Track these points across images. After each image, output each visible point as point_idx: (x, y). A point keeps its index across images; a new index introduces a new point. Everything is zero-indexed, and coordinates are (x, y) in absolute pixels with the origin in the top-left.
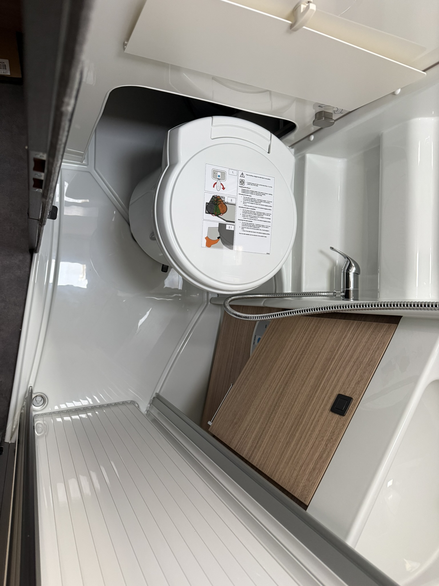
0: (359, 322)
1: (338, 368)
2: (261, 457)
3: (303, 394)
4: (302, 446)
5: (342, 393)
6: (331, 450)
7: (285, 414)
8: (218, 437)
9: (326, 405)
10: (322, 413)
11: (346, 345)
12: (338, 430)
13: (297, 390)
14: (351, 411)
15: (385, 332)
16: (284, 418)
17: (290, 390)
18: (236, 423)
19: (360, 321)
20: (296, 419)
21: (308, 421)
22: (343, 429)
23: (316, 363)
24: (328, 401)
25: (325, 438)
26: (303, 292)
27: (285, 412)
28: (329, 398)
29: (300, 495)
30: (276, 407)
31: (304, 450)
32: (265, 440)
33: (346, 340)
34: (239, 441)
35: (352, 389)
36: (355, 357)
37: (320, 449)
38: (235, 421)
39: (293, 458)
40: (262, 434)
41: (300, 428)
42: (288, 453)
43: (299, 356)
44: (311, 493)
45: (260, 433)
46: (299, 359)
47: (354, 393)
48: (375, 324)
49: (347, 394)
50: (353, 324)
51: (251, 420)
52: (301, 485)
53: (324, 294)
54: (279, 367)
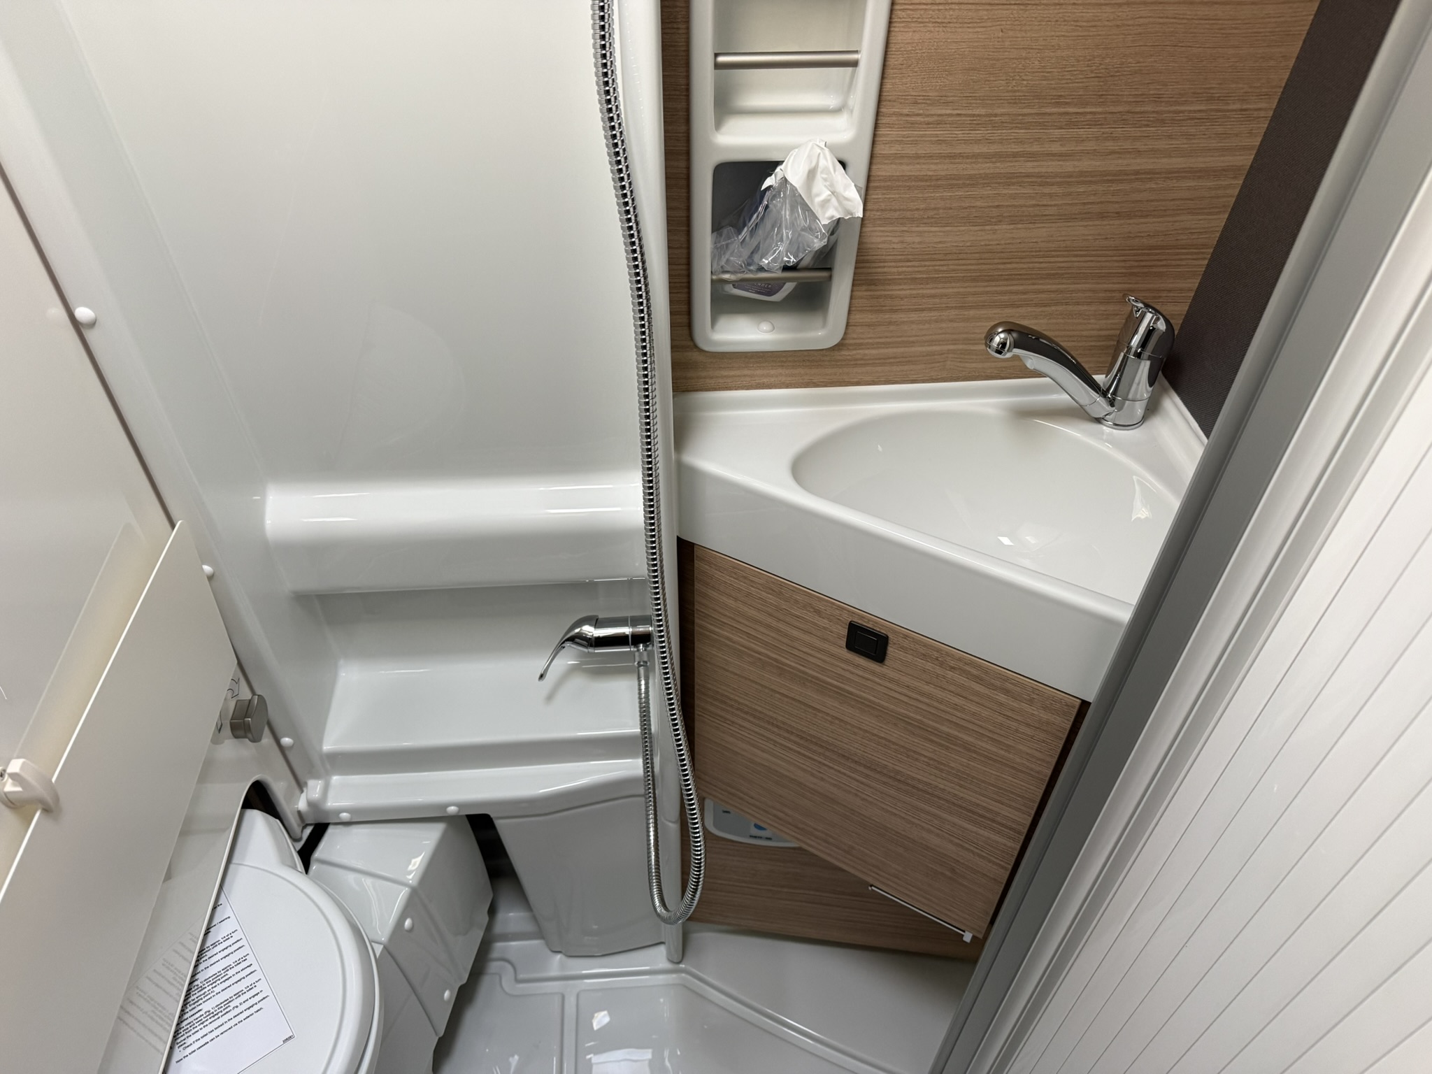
0: (695, 615)
1: (796, 652)
2: (1010, 806)
3: (861, 720)
4: (967, 718)
5: (843, 643)
6: (960, 660)
7: (908, 756)
8: (991, 913)
9: (873, 673)
10: (891, 680)
11: (746, 638)
12: (917, 646)
13: (855, 734)
14: (876, 623)
15: (713, 566)
16: (917, 760)
17: (857, 748)
18: (953, 870)
19: (694, 611)
20: (914, 734)
21: (914, 708)
22: (913, 638)
23: (792, 695)
24: (865, 669)
25: (939, 670)
26: (641, 732)
27: (906, 759)
28: (858, 666)
29: (1066, 718)
30: (899, 777)
31: (974, 714)
32: (974, 800)
33: (736, 638)
34: (990, 861)
35: (831, 623)
36: (769, 620)
37: (962, 680)
38: (948, 873)
39: (995, 737)
40: (960, 807)
41: (931, 723)
42: (988, 747)
43: (782, 732)
44: (1054, 694)
45: (962, 813)
46: (788, 731)
47: (839, 619)
48: (697, 586)
49: (845, 632)
50: (702, 627)
51: (938, 835)
52: (1044, 716)
53: (643, 687)
54: (813, 775)
